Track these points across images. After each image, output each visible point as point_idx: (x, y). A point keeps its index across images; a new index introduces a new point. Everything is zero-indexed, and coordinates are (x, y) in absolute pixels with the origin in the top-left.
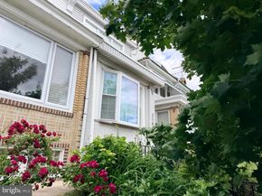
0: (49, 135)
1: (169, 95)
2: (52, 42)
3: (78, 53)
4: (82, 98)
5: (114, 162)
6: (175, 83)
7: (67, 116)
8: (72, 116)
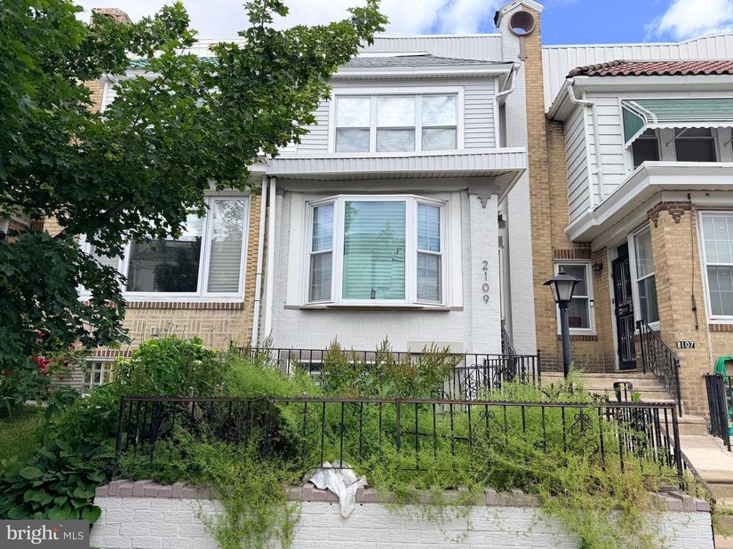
4: (252, 275)
7: (232, 309)
8: (241, 307)
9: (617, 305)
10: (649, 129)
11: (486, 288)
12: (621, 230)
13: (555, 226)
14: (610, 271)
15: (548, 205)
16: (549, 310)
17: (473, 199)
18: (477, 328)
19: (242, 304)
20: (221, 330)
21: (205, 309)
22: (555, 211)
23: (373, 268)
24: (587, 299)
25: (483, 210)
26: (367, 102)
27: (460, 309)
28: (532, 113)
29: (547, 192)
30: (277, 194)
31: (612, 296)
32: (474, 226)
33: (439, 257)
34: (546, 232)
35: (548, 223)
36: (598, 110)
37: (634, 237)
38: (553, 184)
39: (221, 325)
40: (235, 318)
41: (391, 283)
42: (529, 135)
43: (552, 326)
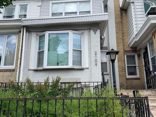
7: (11, 71)
8: (14, 70)
9: (145, 67)
10: (152, 8)
11: (96, 61)
12: (145, 42)
13: (124, 43)
14: (143, 56)
15: (122, 36)
16: (123, 70)
17: (92, 31)
18: (93, 74)
19: (14, 69)
20: (7, 78)
21: (2, 71)
22: (125, 38)
23: (58, 57)
24: (136, 66)
25: (95, 35)
26: (62, 5)
27: (88, 68)
28: (116, 7)
29: (121, 32)
30: (26, 32)
31: (144, 64)
32: (92, 40)
33: (81, 51)
34: (121, 45)
35: (122, 41)
36: (135, 4)
37: (149, 44)
38: (123, 29)
39: (7, 76)
40: (11, 74)
41: (64, 60)
42: (115, 14)
43: (124, 75)
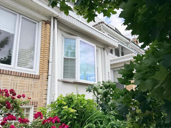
0: (19, 97)
1: (123, 55)
2: (18, 15)
3: (41, 23)
4: (46, 62)
5: (75, 117)
6: (128, 43)
7: (35, 78)
8: (39, 78)
17: (106, 52)
20: (28, 89)
40: (36, 83)
